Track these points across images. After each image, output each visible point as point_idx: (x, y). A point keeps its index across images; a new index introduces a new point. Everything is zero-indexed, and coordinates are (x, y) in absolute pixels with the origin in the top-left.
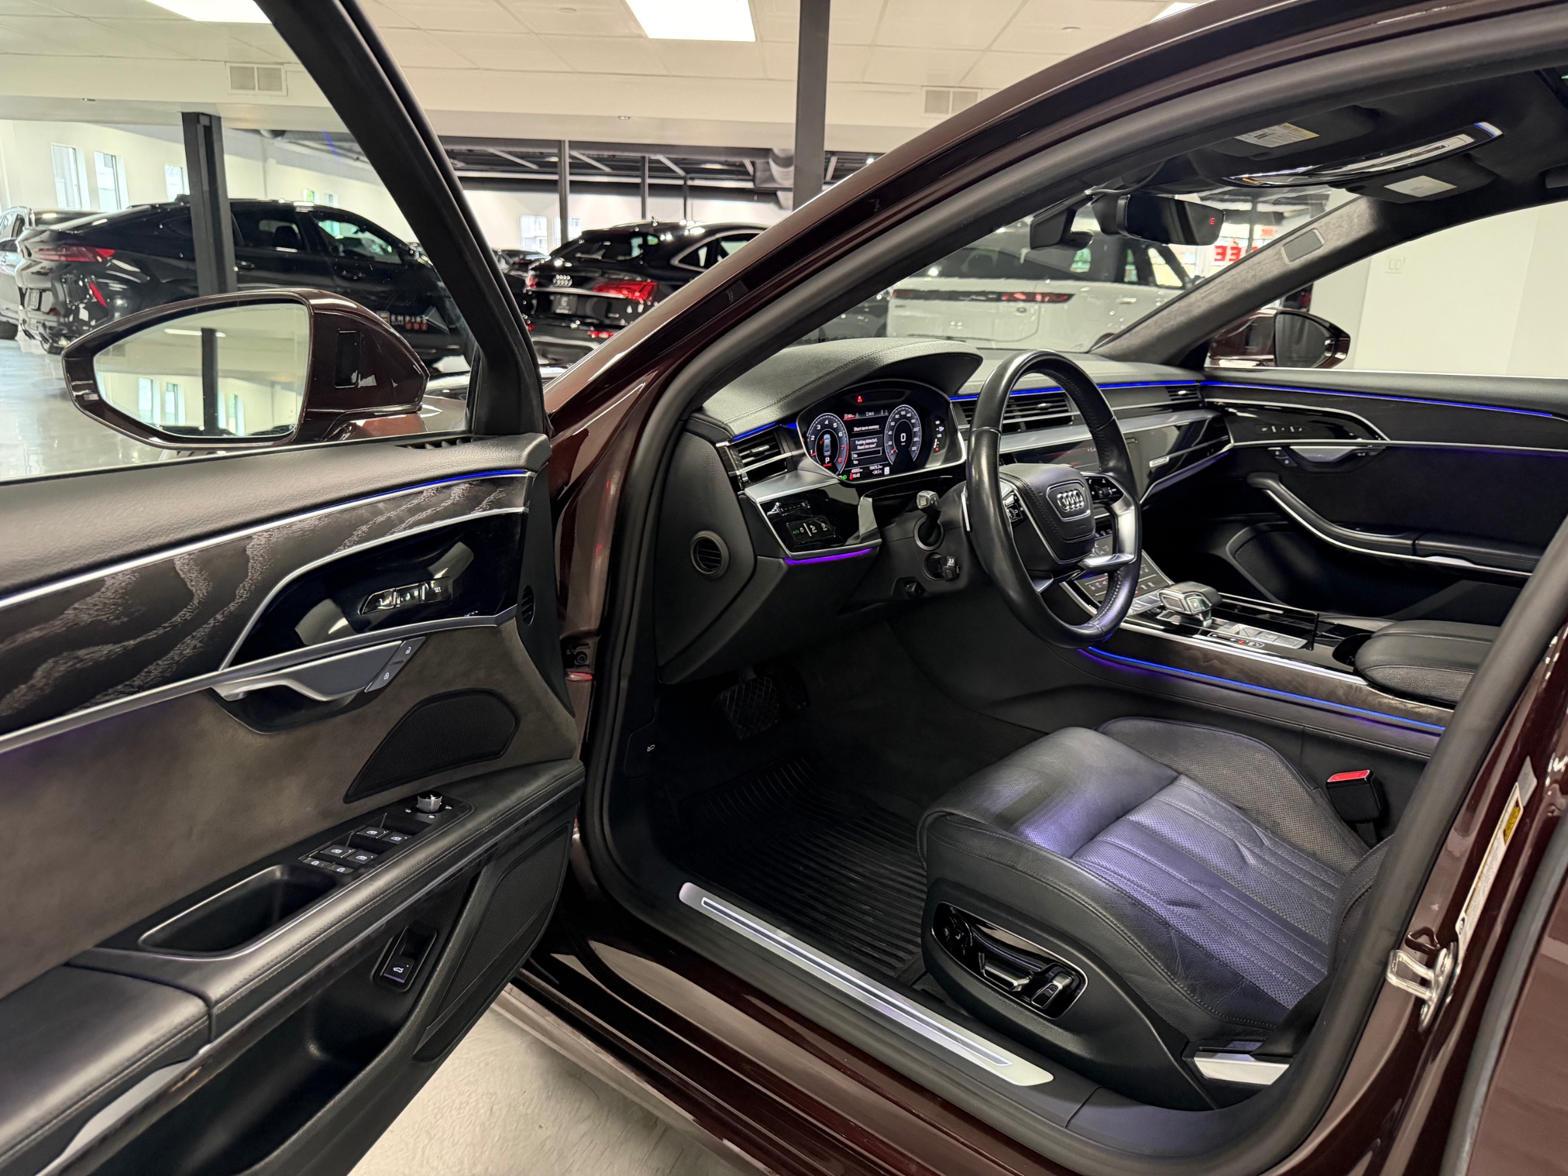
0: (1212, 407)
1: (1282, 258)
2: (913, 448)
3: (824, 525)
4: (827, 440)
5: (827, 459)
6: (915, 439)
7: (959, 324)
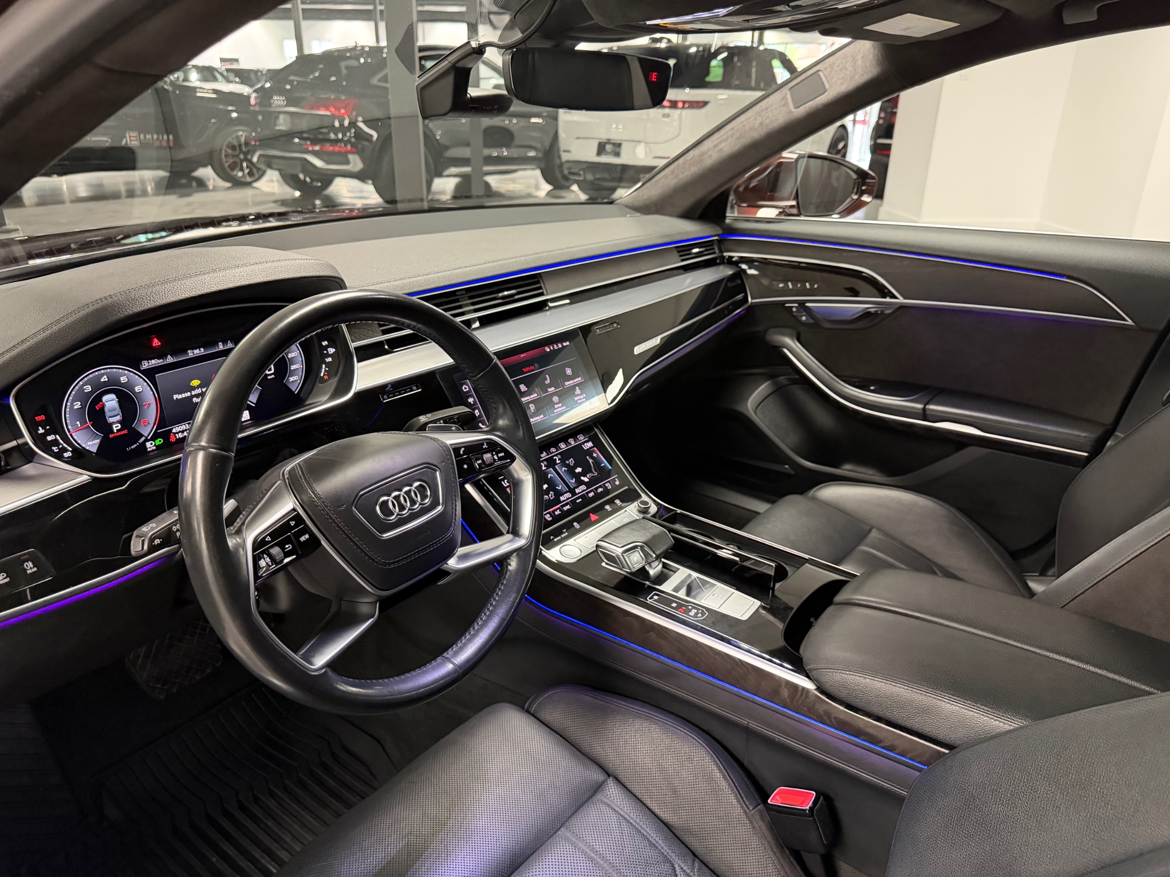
0: (730, 262)
1: (788, 104)
2: (291, 379)
3: (30, 564)
4: (110, 402)
5: (116, 427)
6: (293, 367)
7: (620, 127)
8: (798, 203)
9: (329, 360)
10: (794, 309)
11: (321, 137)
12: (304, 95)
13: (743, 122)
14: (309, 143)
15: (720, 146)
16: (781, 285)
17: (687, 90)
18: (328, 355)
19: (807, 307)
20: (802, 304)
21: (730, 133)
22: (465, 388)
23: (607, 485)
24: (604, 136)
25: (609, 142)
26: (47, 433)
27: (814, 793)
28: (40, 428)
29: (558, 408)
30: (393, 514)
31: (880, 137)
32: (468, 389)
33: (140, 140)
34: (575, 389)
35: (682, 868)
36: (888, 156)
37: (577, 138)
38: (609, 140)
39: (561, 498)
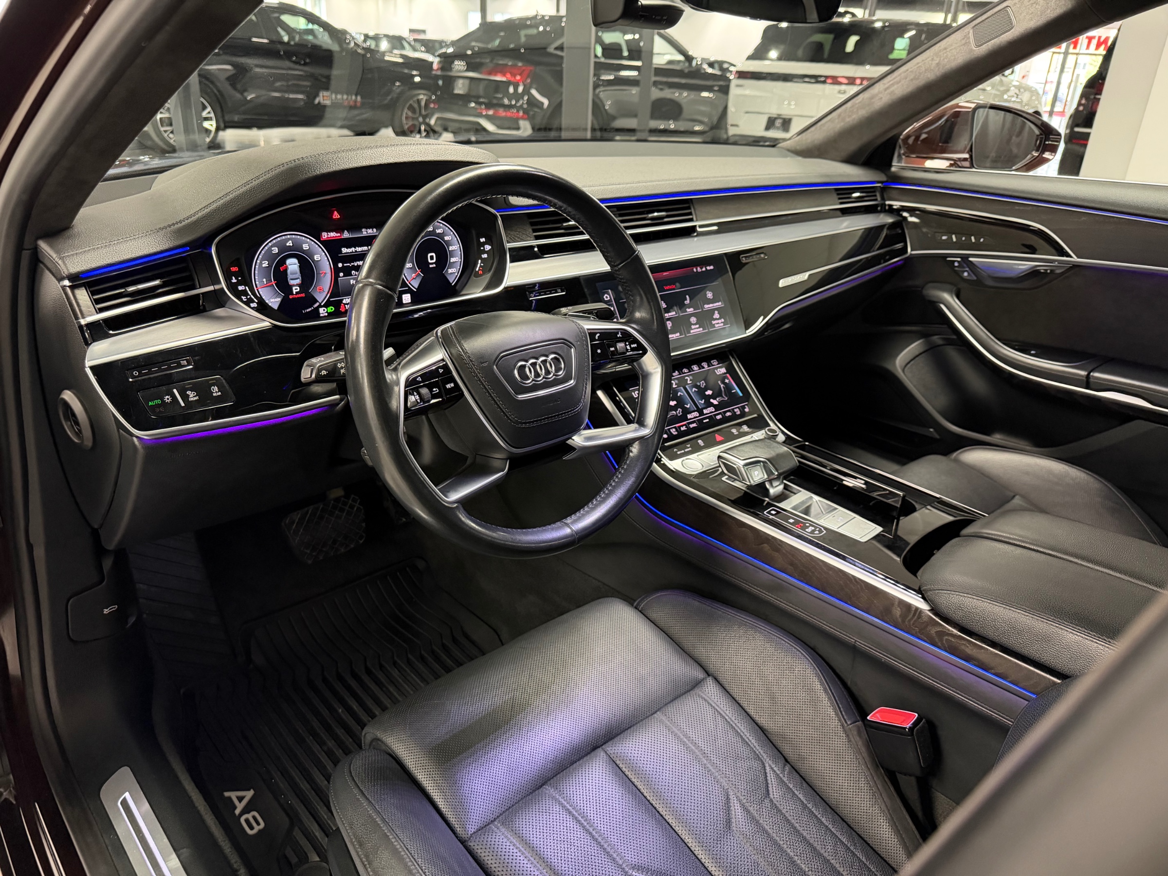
0: (891, 211)
1: (969, 42)
2: (450, 271)
3: (216, 389)
4: (293, 265)
5: (296, 289)
6: (453, 260)
7: (793, 103)
8: (971, 157)
9: (485, 256)
10: (956, 264)
11: (495, 101)
12: (483, 61)
13: (918, 63)
14: (483, 107)
15: (892, 89)
16: (944, 238)
17: (868, 67)
18: (484, 252)
19: (970, 261)
20: (965, 258)
21: (903, 75)
22: (607, 297)
23: (736, 410)
24: (774, 111)
25: (779, 117)
26: (239, 283)
27: (917, 715)
28: (234, 278)
29: (695, 329)
30: (528, 378)
31: (1078, 126)
32: (609, 299)
33: (332, 100)
34: (714, 314)
35: (772, 768)
36: (1085, 146)
37: (747, 112)
38: (779, 115)
39: (688, 415)
